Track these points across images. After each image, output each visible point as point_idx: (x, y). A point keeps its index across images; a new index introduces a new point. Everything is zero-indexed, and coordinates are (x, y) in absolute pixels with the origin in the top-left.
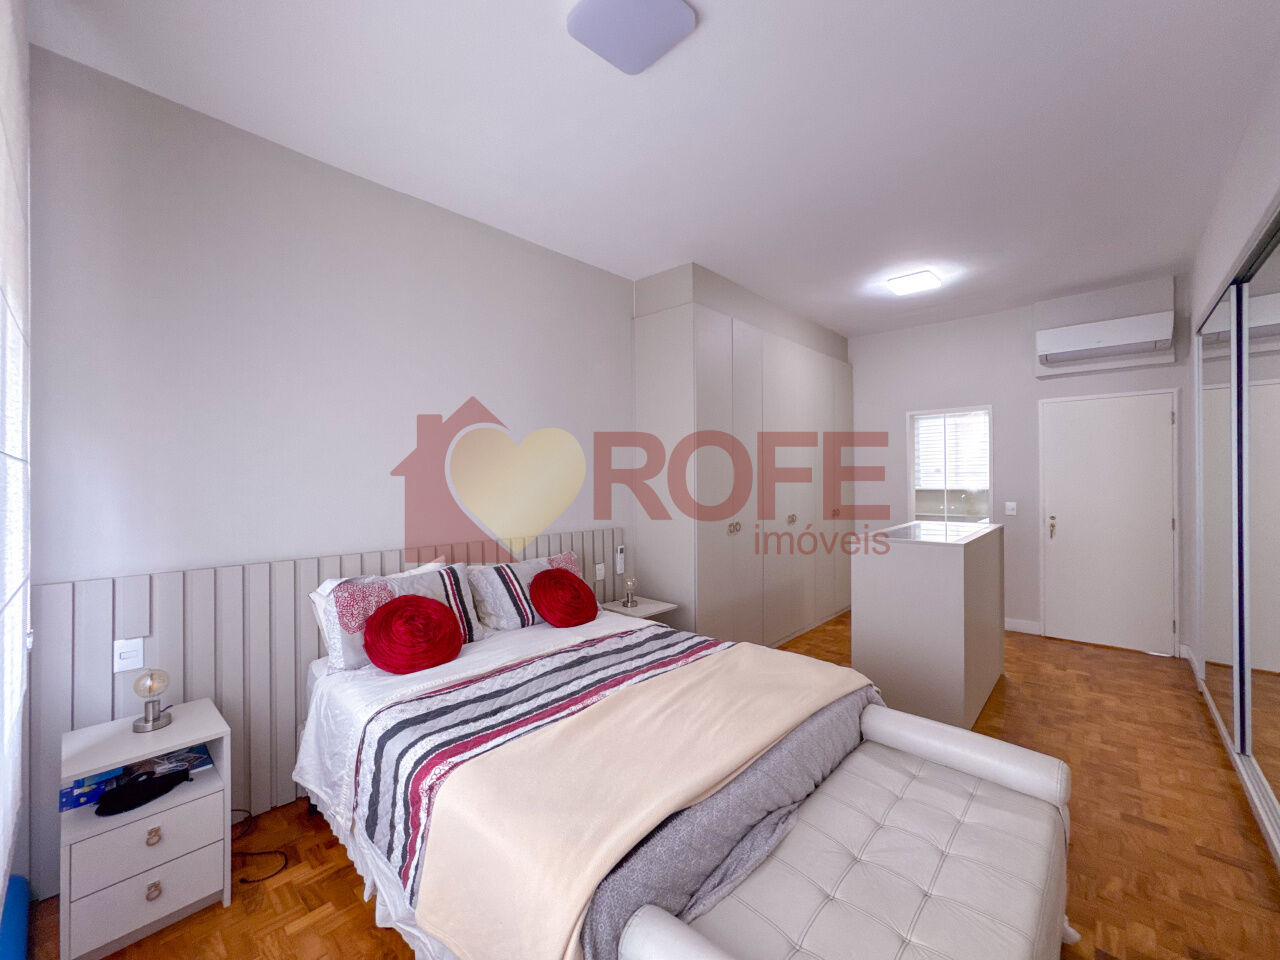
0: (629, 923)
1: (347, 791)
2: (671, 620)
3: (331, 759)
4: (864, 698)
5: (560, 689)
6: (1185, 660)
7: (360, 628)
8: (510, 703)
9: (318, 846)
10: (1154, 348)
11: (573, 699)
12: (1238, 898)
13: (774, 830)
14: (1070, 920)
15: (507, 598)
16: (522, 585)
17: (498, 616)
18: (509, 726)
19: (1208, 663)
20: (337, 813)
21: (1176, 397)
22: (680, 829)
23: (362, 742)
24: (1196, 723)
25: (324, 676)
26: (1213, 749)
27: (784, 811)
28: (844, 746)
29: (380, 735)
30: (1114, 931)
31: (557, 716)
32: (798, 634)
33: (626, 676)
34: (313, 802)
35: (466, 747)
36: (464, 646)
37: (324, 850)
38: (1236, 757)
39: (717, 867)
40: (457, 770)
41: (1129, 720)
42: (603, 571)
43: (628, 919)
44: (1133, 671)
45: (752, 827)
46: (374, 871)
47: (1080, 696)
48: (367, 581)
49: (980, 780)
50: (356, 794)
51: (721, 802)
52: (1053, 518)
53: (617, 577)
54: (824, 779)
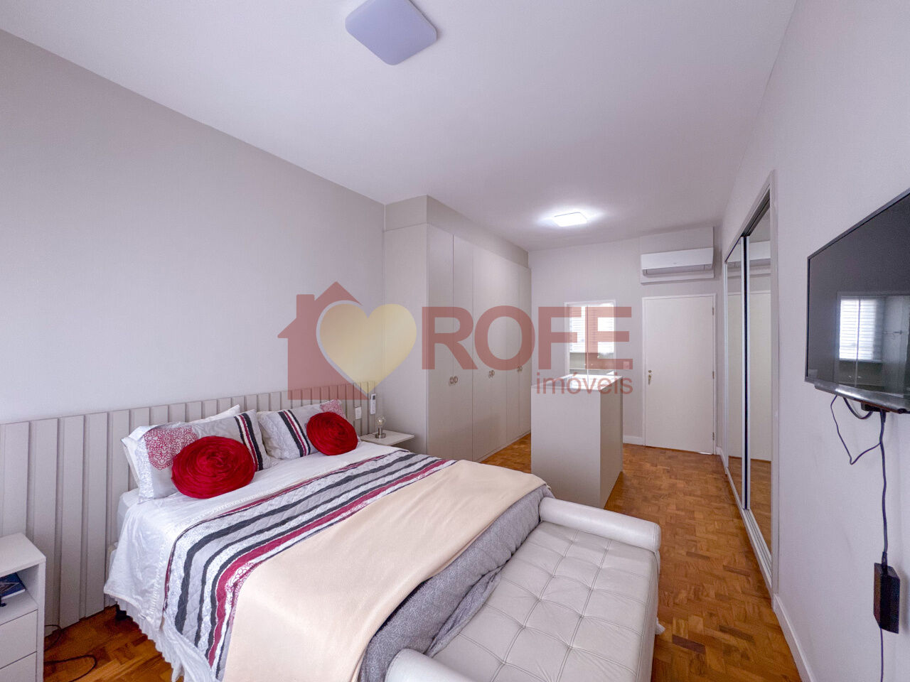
0: (391, 664)
1: (157, 597)
2: (410, 446)
3: (142, 572)
4: (541, 493)
5: (334, 501)
6: (719, 455)
7: (168, 464)
8: (295, 514)
9: (126, 645)
10: (703, 269)
11: (343, 508)
12: (743, 593)
13: (487, 587)
14: (659, 620)
15: (289, 435)
16: (301, 425)
17: (281, 449)
18: (295, 532)
19: (730, 457)
20: (147, 615)
21: (715, 297)
22: (426, 592)
23: (173, 555)
24: (724, 494)
25: (136, 504)
26: (732, 508)
27: (492, 573)
28: (529, 525)
29: (189, 548)
30: (682, 622)
31: (332, 521)
32: (495, 452)
33: (381, 488)
34: (122, 608)
35: (263, 551)
36: (256, 473)
37: (132, 647)
38: (743, 511)
39: (450, 616)
40: (256, 569)
41: (690, 495)
42: (360, 413)
43: (391, 661)
44: (692, 465)
45: (473, 586)
46: (181, 657)
47: (665, 482)
48: (174, 426)
49: (610, 540)
50: (166, 596)
51: (452, 572)
52: (650, 371)
53: (370, 417)
54: (517, 549)
